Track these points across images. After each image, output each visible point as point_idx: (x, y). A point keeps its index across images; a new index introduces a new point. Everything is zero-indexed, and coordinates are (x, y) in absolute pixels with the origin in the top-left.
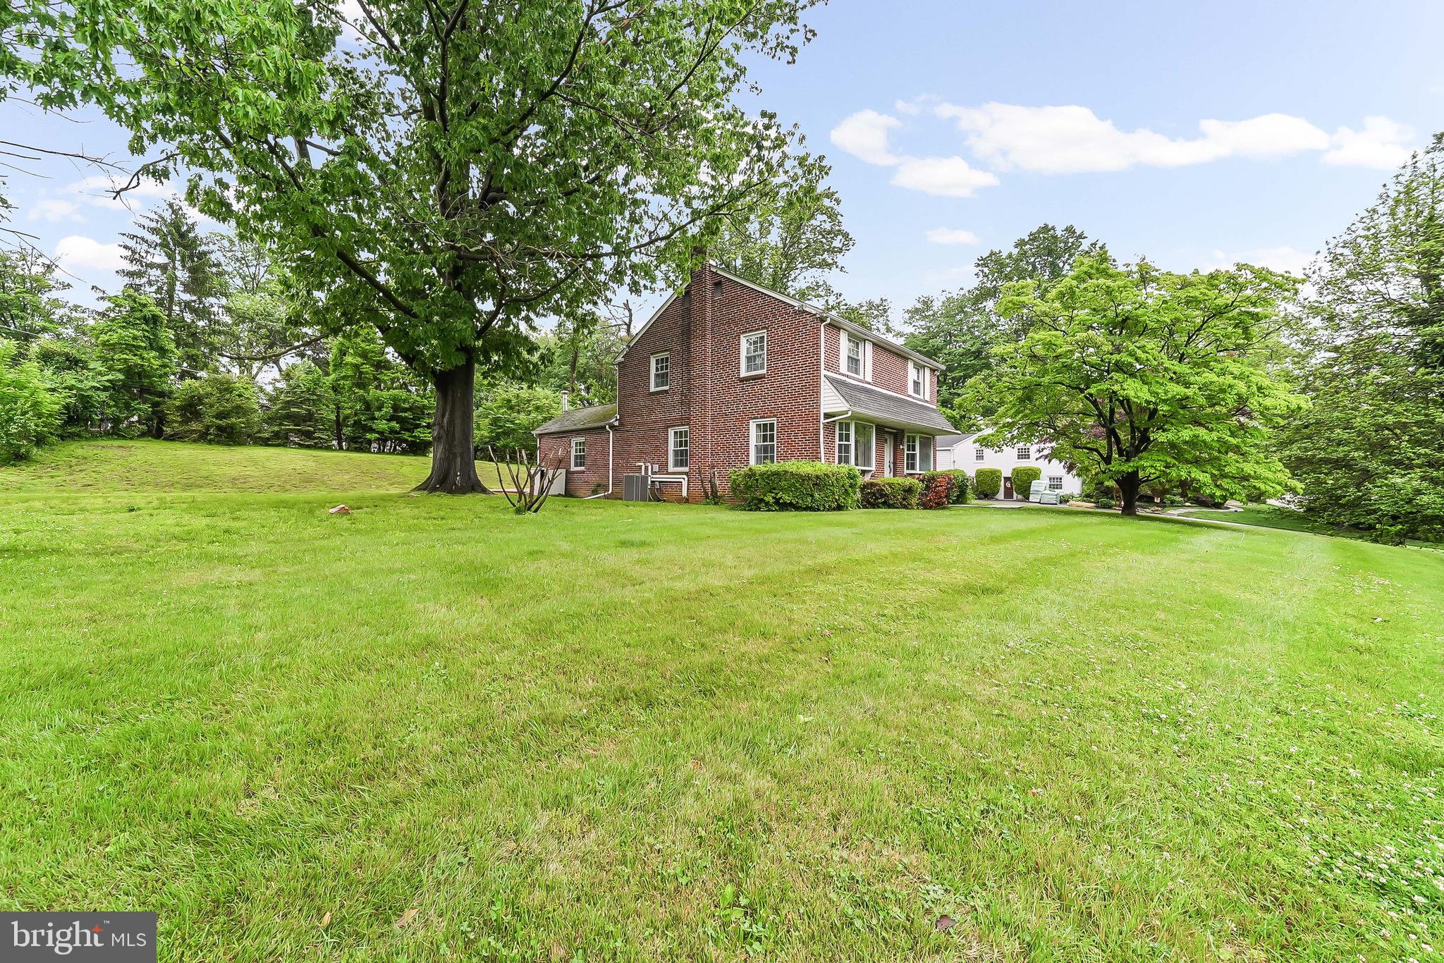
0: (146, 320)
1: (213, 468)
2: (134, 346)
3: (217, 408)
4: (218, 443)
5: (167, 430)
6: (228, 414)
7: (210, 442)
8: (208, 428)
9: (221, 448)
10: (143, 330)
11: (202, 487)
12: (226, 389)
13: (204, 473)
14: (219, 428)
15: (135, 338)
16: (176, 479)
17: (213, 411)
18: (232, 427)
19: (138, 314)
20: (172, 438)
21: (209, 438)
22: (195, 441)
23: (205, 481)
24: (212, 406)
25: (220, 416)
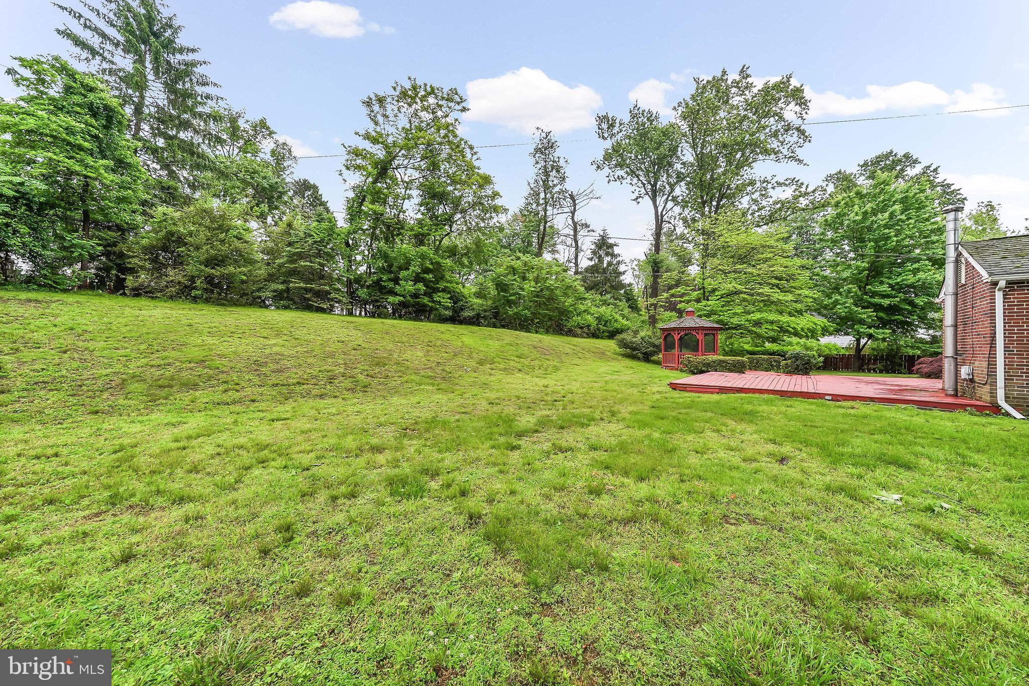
0: (93, 111)
1: (210, 340)
2: (69, 143)
3: (206, 251)
4: (207, 301)
5: (130, 281)
6: (223, 261)
7: (195, 299)
8: (192, 279)
9: (214, 309)
10: (86, 123)
11: (195, 387)
12: (220, 228)
13: (196, 353)
14: (209, 279)
15: (69, 130)
16: (132, 369)
17: (203, 255)
18: (229, 278)
19: (77, 99)
20: (137, 293)
21: (194, 293)
22: (171, 298)
23: (200, 370)
24: (197, 248)
25: (212, 262)
